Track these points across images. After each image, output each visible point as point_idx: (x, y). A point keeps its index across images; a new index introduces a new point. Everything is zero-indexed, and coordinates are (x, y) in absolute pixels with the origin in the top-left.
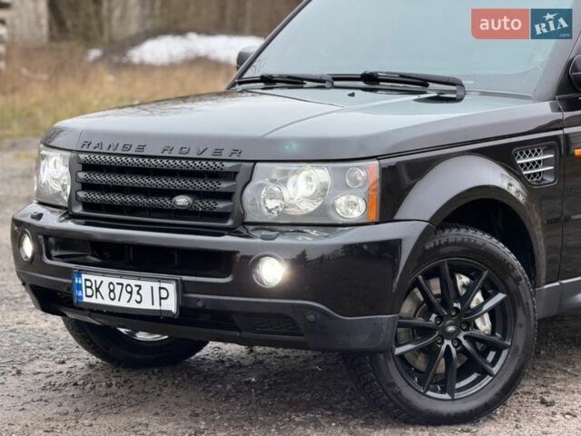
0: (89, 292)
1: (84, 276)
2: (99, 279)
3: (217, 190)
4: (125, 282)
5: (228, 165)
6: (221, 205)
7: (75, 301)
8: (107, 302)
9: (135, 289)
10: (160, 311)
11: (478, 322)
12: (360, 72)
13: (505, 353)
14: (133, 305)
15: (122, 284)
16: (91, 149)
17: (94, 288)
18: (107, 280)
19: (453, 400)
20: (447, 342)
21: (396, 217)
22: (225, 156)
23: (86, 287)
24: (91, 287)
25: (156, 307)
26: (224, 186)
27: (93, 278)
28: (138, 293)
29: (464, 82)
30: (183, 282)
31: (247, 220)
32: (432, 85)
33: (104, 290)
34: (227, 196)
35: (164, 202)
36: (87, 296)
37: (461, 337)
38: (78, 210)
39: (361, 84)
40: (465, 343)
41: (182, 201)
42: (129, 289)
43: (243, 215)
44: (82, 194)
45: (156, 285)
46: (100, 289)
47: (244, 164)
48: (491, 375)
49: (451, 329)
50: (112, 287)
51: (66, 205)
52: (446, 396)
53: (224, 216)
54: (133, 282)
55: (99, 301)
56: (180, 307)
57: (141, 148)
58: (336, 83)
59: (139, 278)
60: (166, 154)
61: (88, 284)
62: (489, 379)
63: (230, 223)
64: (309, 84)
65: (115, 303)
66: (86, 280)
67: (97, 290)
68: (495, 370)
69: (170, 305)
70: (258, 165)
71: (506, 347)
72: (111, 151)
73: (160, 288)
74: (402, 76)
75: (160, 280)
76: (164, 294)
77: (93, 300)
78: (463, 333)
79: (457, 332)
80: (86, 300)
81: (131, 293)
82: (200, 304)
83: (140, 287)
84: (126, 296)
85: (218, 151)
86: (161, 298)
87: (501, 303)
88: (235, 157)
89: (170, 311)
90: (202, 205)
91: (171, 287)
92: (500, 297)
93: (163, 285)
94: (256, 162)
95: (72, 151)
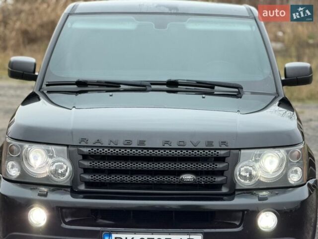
1: (114, 236)
2: (130, 236)
3: (215, 169)
4: (156, 237)
5: (222, 153)
6: (219, 179)
12: (165, 79)
16: (90, 144)
18: (137, 236)
22: (216, 146)
26: (220, 166)
27: (123, 236)
30: (205, 233)
31: (237, 188)
32: (216, 88)
34: (221, 173)
35: (173, 179)
38: (82, 187)
41: (188, 177)
44: (87, 177)
45: (185, 237)
47: (232, 151)
51: (69, 184)
53: (219, 186)
54: (163, 237)
57: (142, 142)
58: (153, 87)
59: (169, 233)
60: (167, 146)
63: (224, 190)
66: (116, 238)
70: (242, 151)
72: (113, 145)
75: (189, 234)
85: (210, 143)
88: (224, 147)
90: (204, 180)
93: (191, 237)
94: (240, 149)
95: (68, 146)
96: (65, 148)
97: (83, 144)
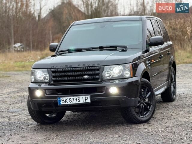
0: (63, 102)
1: (61, 98)
2: (66, 98)
3: (95, 73)
4: (74, 97)
5: (97, 67)
6: (97, 77)
7: (59, 104)
8: (69, 103)
9: (78, 99)
10: (86, 103)
11: (146, 100)
12: (98, 46)
13: (151, 106)
14: (77, 102)
15: (74, 98)
16: (54, 67)
17: (65, 100)
18: (69, 98)
19: (144, 117)
20: (142, 104)
21: (136, 76)
22: (96, 65)
23: (62, 101)
24: (64, 100)
25: (84, 102)
26: (97, 72)
27: (64, 98)
28: (79, 99)
29: (127, 47)
30: (91, 95)
31: (104, 79)
32: (118, 48)
33: (68, 100)
34: (98, 74)
35: (81, 78)
36: (62, 103)
37: (144, 103)
38: (52, 82)
39: (99, 49)
40: (145, 104)
42: (76, 99)
43: (103, 78)
44: (54, 79)
45: (84, 97)
46: (67, 101)
47: (101, 67)
48: (150, 111)
49: (142, 101)
50: (70, 99)
51: (48, 82)
52: (143, 117)
53: (98, 79)
54: (77, 97)
55: (67, 103)
56: (91, 101)
57: (71, 66)
58: (93, 49)
59: (79, 96)
60: (79, 66)
61: (63, 100)
62: (149, 112)
63: (99, 80)
64: (83, 50)
65: (72, 103)
66: (62, 99)
67: (66, 101)
68: (150, 110)
69: (89, 101)
70: (105, 66)
71: (152, 104)
72: (61, 67)
73: (85, 97)
74: (110, 46)
75: (85, 95)
76: (86, 98)
77: (65, 103)
78: (144, 102)
79: (143, 102)
80: (62, 104)
81: (76, 100)
82: (96, 100)
83: (79, 98)
84: (75, 101)
85: (94, 64)
86: (86, 100)
87: (150, 95)
88: (98, 65)
89: (89, 102)
90: (91, 77)
91: (89, 97)
92: (150, 93)
93: (86, 96)
94: (104, 66)
95: (48, 69)
96: (47, 70)
97: (52, 68)
